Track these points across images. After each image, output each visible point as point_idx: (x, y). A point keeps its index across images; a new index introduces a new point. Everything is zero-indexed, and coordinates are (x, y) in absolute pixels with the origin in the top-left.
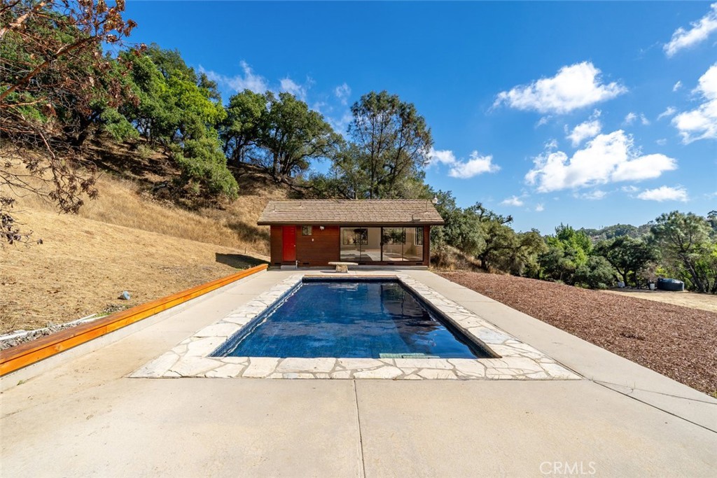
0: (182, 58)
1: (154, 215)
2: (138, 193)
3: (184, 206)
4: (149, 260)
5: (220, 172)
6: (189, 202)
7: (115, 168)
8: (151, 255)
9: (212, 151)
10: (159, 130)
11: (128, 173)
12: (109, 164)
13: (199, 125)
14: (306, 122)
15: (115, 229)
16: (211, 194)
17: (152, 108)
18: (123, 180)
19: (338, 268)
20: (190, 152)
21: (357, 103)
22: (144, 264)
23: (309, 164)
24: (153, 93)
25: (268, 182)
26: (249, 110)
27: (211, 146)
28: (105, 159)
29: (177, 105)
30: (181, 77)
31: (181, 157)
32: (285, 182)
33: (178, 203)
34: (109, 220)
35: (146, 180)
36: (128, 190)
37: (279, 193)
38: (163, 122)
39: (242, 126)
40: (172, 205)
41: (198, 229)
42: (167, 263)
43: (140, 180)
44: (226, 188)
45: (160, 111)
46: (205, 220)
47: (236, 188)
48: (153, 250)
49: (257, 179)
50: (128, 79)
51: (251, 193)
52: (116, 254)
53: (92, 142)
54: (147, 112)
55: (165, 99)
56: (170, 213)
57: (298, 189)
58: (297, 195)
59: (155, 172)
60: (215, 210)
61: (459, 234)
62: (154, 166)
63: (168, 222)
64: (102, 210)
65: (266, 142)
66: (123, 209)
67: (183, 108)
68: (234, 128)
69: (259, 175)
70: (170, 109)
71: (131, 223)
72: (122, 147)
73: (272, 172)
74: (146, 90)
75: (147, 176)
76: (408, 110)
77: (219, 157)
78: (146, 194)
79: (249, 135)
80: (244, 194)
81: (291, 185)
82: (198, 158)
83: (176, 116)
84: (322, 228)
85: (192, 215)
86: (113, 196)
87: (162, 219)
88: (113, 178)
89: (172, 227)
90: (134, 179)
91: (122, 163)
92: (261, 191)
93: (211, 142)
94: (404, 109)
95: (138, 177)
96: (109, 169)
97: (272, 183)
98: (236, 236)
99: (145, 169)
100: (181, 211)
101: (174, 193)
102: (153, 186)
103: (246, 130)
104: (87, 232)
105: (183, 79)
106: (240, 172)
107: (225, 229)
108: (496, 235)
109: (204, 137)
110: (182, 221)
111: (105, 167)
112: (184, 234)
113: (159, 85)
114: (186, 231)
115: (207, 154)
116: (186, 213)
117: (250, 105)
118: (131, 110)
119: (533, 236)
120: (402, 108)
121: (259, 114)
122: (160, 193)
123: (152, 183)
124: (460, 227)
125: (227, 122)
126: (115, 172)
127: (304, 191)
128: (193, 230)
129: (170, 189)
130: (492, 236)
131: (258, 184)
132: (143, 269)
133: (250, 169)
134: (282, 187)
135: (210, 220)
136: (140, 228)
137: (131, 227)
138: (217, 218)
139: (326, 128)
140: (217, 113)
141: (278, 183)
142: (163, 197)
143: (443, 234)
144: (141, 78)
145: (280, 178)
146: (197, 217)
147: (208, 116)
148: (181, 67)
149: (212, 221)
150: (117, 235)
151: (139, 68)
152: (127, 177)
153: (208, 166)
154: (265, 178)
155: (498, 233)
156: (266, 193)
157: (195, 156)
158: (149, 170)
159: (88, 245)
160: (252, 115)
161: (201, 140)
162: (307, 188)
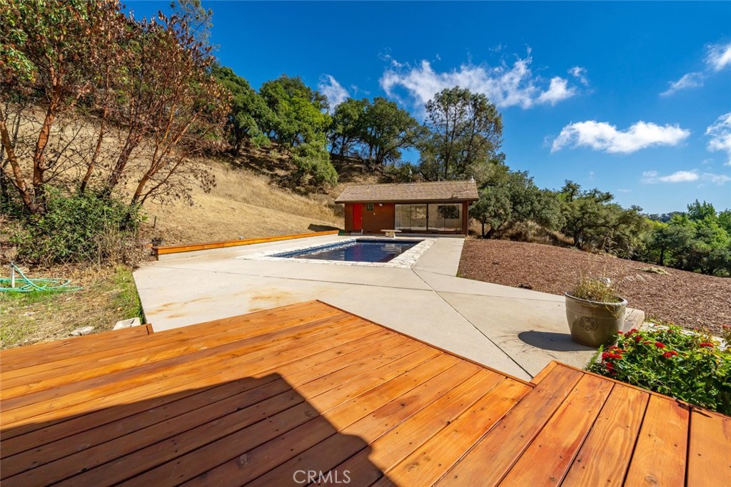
0: (302, 81)
1: (277, 199)
2: (269, 184)
3: (299, 192)
4: (263, 225)
5: (323, 166)
6: (302, 189)
7: (257, 167)
8: (265, 222)
9: (318, 151)
10: (284, 139)
11: (265, 170)
12: (253, 165)
13: (310, 132)
14: (394, 119)
15: (248, 207)
16: (318, 183)
17: (279, 123)
18: (261, 175)
19: (387, 234)
20: (303, 153)
21: (430, 101)
22: (259, 227)
23: (401, 153)
24: (280, 113)
25: (364, 171)
26: (349, 115)
27: (318, 147)
28: (251, 161)
29: (296, 118)
30: (300, 95)
31: (296, 157)
32: (378, 170)
33: (295, 191)
34: (248, 202)
35: (276, 174)
36: (263, 182)
37: (371, 179)
38: (285, 132)
39: (344, 129)
40: (290, 192)
41: (306, 209)
42: (274, 228)
43: (272, 175)
44: (328, 178)
45: (284, 126)
46: (312, 202)
47: (336, 177)
48: (268, 220)
49: (355, 170)
50: (264, 105)
51: (349, 181)
52: (245, 221)
53: (244, 150)
54: (276, 127)
55: (288, 115)
56: (288, 197)
57: (388, 175)
58: (387, 180)
59: (282, 168)
60: (320, 195)
61: (530, 211)
62: (282, 164)
63: (286, 204)
64: (245, 196)
65: (364, 138)
66: (258, 195)
67: (300, 120)
68: (338, 131)
69: (357, 166)
70: (290, 122)
71: (262, 204)
72: (262, 152)
73: (367, 162)
74: (277, 111)
75: (277, 172)
76: (480, 100)
77: (323, 155)
78: (274, 184)
79: (350, 134)
80: (343, 182)
81: (382, 173)
82: (309, 157)
83: (294, 128)
84: (381, 205)
85: (303, 198)
86: (253, 187)
87: (282, 201)
88: (255, 175)
89: (288, 207)
90: (268, 174)
91: (262, 164)
92: (357, 179)
93: (318, 144)
94: (477, 99)
95: (271, 173)
96: (253, 168)
97: (367, 172)
98: (332, 213)
99: (276, 166)
100: (296, 196)
101: (293, 182)
102: (279, 179)
103: (348, 130)
104: (232, 208)
105: (302, 97)
106: (342, 164)
107: (325, 208)
108: (587, 212)
109: (313, 140)
110: (296, 203)
111: (251, 167)
112: (296, 212)
113: (284, 105)
114: (297, 210)
115: (315, 153)
116: (299, 197)
117: (350, 111)
118: (266, 126)
119: (631, 214)
120: (475, 98)
121: (357, 117)
122: (283, 184)
123: (279, 176)
124: (532, 204)
125: (333, 126)
126: (256, 170)
127: (393, 177)
128: (302, 208)
129: (289, 180)
130: (584, 214)
131: (356, 173)
132: (258, 229)
133: (350, 161)
134: (374, 175)
135: (316, 202)
136: (267, 207)
137: (260, 206)
138: (321, 201)
139: (413, 122)
140: (324, 121)
141: (371, 171)
142: (284, 186)
143: (511, 210)
144: (272, 103)
145: (373, 167)
146: (307, 200)
147: (317, 124)
148: (301, 88)
149: (317, 203)
150: (248, 210)
151: (271, 96)
152: (264, 173)
153: (314, 162)
154: (361, 168)
155: (590, 210)
156: (361, 180)
157: (305, 156)
158: (279, 167)
159: (231, 215)
160: (351, 119)
161: (311, 143)
162: (395, 174)
